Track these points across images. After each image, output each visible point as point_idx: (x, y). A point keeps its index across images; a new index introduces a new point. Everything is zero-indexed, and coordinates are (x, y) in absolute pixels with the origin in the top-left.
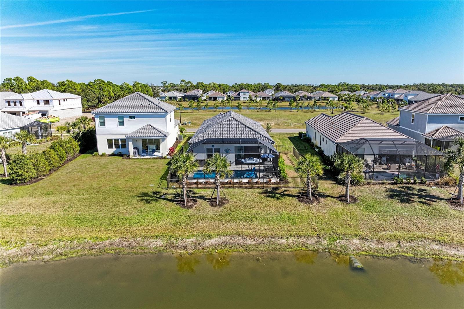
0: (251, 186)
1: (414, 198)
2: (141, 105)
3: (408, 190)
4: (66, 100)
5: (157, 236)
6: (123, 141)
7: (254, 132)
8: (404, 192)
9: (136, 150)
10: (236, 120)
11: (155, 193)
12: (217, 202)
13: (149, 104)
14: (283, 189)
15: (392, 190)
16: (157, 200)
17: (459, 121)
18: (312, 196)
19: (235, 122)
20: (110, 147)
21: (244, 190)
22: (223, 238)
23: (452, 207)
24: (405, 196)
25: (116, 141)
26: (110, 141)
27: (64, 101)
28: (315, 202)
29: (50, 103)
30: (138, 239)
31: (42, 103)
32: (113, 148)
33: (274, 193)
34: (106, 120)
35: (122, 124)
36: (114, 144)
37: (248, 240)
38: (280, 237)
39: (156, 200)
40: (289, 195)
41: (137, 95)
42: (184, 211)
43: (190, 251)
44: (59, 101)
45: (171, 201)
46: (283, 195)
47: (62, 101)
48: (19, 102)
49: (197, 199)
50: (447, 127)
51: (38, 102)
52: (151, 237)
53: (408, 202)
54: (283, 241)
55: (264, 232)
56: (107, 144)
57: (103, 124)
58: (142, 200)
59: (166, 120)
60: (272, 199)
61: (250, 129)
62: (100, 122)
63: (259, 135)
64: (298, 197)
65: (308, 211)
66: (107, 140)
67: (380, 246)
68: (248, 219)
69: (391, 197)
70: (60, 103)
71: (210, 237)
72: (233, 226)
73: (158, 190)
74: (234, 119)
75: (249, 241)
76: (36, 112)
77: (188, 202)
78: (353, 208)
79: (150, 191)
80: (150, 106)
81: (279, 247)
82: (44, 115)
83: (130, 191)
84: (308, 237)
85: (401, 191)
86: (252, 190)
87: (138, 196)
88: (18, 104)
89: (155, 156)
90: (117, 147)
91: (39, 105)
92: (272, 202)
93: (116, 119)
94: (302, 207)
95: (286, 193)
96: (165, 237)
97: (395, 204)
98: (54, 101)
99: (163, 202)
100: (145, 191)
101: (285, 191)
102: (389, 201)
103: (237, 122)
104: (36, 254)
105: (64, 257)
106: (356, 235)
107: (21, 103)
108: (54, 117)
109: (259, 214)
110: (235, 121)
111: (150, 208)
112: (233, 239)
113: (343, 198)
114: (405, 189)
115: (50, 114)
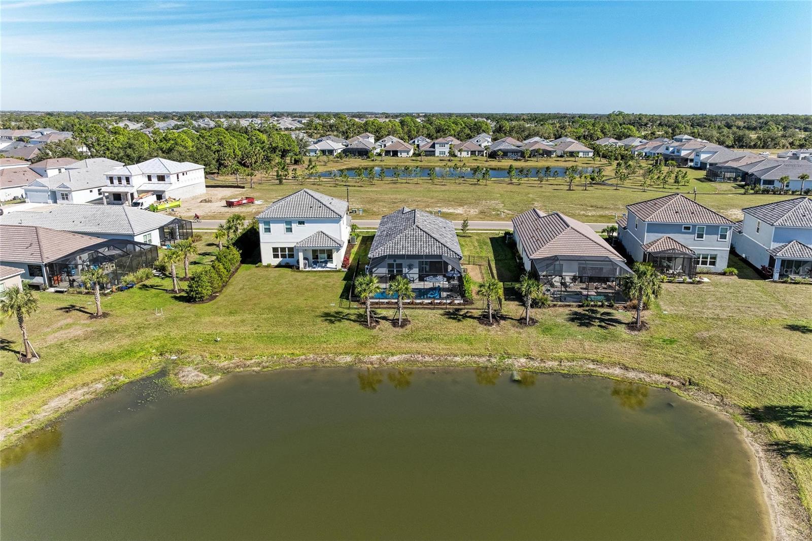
0: (433, 307)
1: (595, 322)
2: (311, 207)
3: (592, 313)
4: (185, 173)
5: (346, 353)
6: (291, 249)
7: (440, 245)
8: (587, 315)
9: (307, 261)
10: (421, 229)
11: (337, 313)
12: (399, 323)
13: (319, 206)
14: (466, 311)
15: (576, 313)
16: (340, 320)
17: (683, 231)
18: (492, 317)
19: (420, 232)
20: (276, 256)
21: (427, 311)
22: (404, 356)
23: (628, 331)
24: (587, 319)
25: (283, 249)
26: (275, 250)
27: (183, 174)
28: (495, 324)
29: (166, 179)
30: (330, 355)
31: (155, 180)
32: (279, 258)
33: (456, 315)
34: (272, 226)
35: (289, 230)
36: (280, 253)
37: (426, 357)
38: (455, 356)
39: (340, 321)
40: (471, 317)
41: (305, 193)
42: (367, 331)
43: (376, 366)
44: (178, 175)
45: (354, 321)
46: (465, 316)
47: (181, 175)
48: (125, 178)
49: (379, 320)
50: (669, 238)
51: (149, 178)
52: (341, 354)
53: (587, 326)
54: (458, 359)
55: (441, 351)
56: (272, 253)
57: (268, 230)
58: (326, 320)
59: (340, 226)
60: (454, 321)
61: (437, 240)
62: (265, 228)
63: (446, 249)
64: (478, 319)
65: (486, 333)
66: (272, 249)
67: (542, 365)
68: (428, 340)
69: (572, 320)
70: (178, 178)
71: (393, 355)
72: (414, 345)
73: (340, 310)
74: (418, 228)
75: (427, 359)
76: (150, 193)
77: (371, 323)
78: (532, 330)
79: (332, 310)
80: (321, 209)
81: (453, 364)
82: (159, 197)
83: (313, 311)
84: (480, 356)
85: (584, 315)
86: (434, 311)
87: (322, 316)
88: (124, 182)
89: (327, 267)
90: (283, 256)
91: (150, 182)
92: (453, 324)
93: (283, 224)
94: (481, 329)
95: (469, 314)
96: (353, 354)
97: (574, 328)
98: (171, 176)
99: (347, 322)
100: (327, 311)
101: (467, 312)
102: (568, 324)
103: (422, 232)
104: (245, 366)
105: (270, 369)
106: (524, 355)
107: (128, 179)
108: (174, 201)
109: (439, 335)
110: (419, 230)
111: (335, 327)
112: (413, 356)
113: (523, 321)
114: (589, 312)
115: (167, 195)
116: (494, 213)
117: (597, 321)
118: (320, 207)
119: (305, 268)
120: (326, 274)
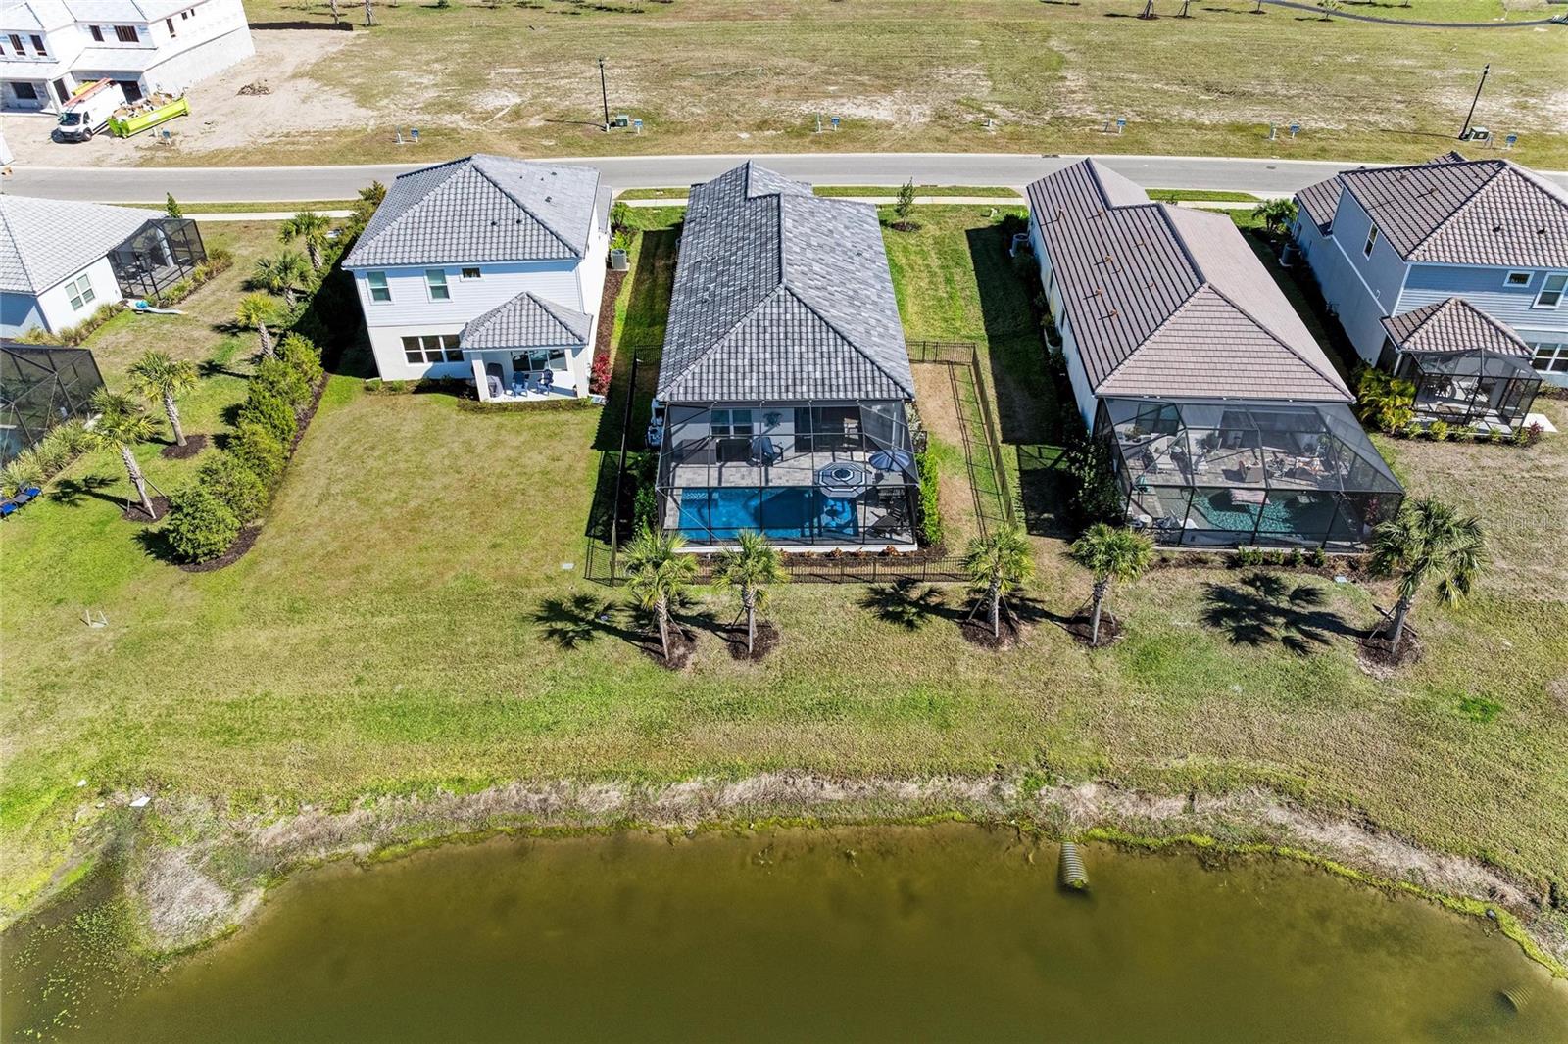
0: (838, 571)
1: (1273, 625)
2: (493, 224)
3: (1267, 593)
4: (189, 13)
5: (608, 775)
6: (453, 341)
7: (854, 354)
8: (1255, 602)
10: (799, 300)
11: (582, 602)
12: (747, 647)
13: (516, 217)
14: (927, 585)
15: (1221, 593)
16: (588, 632)
17: (1506, 284)
18: (1000, 619)
19: (796, 310)
20: (415, 358)
21: (822, 588)
22: (766, 779)
23: (1363, 663)
24: (1253, 615)
25: (431, 341)
26: (410, 342)
27: (185, 16)
28: (1007, 641)
29: (139, 37)
30: (563, 783)
31: (111, 38)
32: (422, 361)
33: (902, 601)
34: (392, 283)
35: (441, 292)
36: (424, 351)
37: (827, 786)
38: (905, 776)
39: (587, 636)
40: (940, 610)
41: (474, 174)
42: (665, 681)
43: (691, 825)
44: (169, 22)
45: (627, 636)
46: (924, 608)
47: (177, 20)
48: (29, 40)
49: (694, 628)
50: (1464, 304)
51: (96, 33)
52: (593, 778)
53: (1254, 642)
54: (911, 789)
55: (866, 760)
56: (404, 351)
57: (383, 294)
58: (552, 633)
59: (578, 278)
60: (895, 627)
61: (843, 338)
62: (374, 290)
63: (869, 366)
64: (960, 617)
65: (984, 675)
66: (401, 340)
67: (1143, 810)
68: (828, 710)
69: (1214, 618)
70: (171, 30)
71: (735, 774)
72: (792, 734)
73: (588, 588)
74: (792, 294)
75: (831, 791)
76: (104, 82)
77: (673, 645)
78: (1108, 663)
79: (565, 591)
80: (522, 227)
81: (898, 809)
82: (132, 89)
83: (514, 596)
84: (973, 775)
85: (1246, 599)
86: (842, 588)
87: (539, 619)
88: (29, 48)
89: (553, 389)
90: (435, 357)
91: (99, 43)
92: (894, 636)
93: (420, 279)
94: (971, 661)
95: (934, 600)
96: (626, 776)
97: (1223, 652)
98: (150, 27)
99: (605, 640)
100: (550, 592)
101: (931, 591)
102: (1203, 634)
103: (803, 310)
104: (332, 839)
105: (399, 849)
106: (1092, 771)
107: (37, 42)
108: (168, 100)
109: (857, 686)
110: (795, 303)
111: (575, 664)
112: (790, 781)
113: (1082, 627)
114: (1258, 588)
115: (149, 83)
116: (970, 118)
117: (1281, 620)
118: (519, 222)
119: (493, 395)
120: (549, 417)
